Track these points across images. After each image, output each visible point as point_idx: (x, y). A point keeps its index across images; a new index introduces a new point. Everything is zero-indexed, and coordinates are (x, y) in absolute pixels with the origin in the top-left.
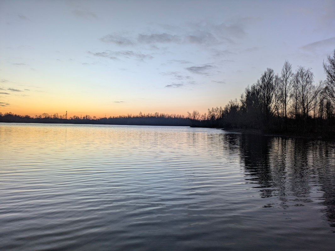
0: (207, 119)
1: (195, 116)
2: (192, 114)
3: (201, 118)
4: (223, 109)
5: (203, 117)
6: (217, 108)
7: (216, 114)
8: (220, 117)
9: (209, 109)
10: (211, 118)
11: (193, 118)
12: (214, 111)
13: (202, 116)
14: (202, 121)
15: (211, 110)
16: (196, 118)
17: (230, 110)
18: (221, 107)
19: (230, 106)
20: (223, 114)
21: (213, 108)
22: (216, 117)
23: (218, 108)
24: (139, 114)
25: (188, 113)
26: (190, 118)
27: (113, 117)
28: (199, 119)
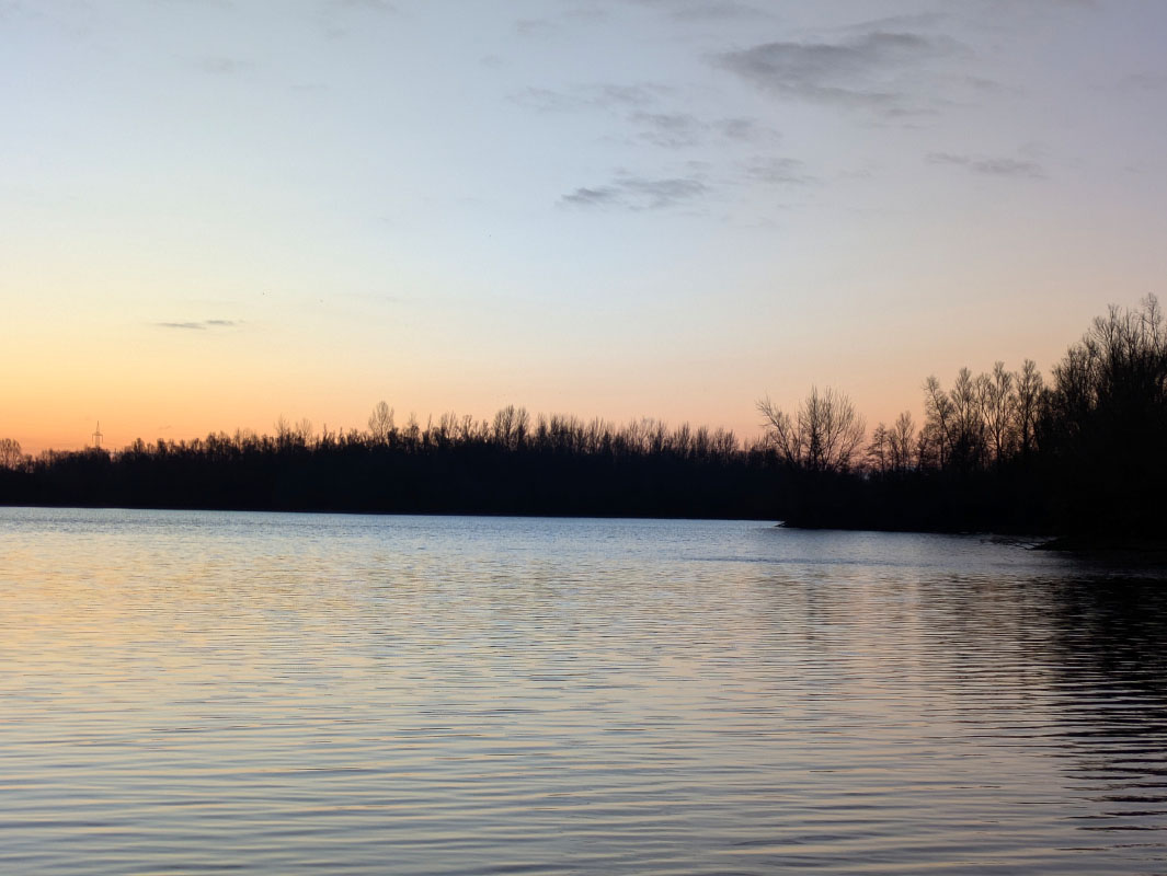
0: (915, 459)
1: (825, 438)
2: (794, 423)
3: (871, 450)
4: (1050, 382)
5: (886, 449)
6: (999, 372)
7: (989, 419)
8: (1025, 445)
9: (933, 384)
10: (953, 456)
11: (805, 451)
12: (976, 393)
13: (881, 436)
14: (874, 474)
15: (948, 387)
16: (833, 455)
17: (1100, 392)
18: (1028, 368)
19: (1104, 353)
20: (1044, 424)
21: (965, 374)
22: (992, 446)
23: (1006, 370)
24: (371, 424)
25: (768, 411)
26: (781, 452)
27: (161, 444)
28: (854, 460)
